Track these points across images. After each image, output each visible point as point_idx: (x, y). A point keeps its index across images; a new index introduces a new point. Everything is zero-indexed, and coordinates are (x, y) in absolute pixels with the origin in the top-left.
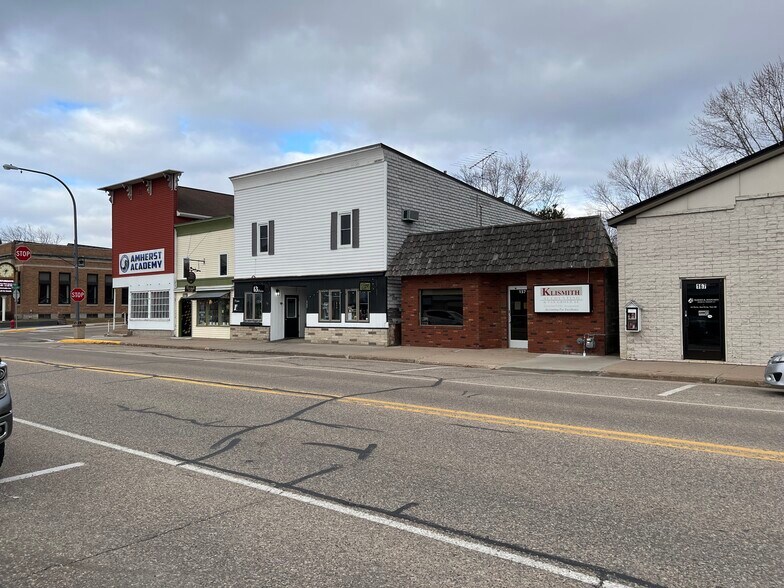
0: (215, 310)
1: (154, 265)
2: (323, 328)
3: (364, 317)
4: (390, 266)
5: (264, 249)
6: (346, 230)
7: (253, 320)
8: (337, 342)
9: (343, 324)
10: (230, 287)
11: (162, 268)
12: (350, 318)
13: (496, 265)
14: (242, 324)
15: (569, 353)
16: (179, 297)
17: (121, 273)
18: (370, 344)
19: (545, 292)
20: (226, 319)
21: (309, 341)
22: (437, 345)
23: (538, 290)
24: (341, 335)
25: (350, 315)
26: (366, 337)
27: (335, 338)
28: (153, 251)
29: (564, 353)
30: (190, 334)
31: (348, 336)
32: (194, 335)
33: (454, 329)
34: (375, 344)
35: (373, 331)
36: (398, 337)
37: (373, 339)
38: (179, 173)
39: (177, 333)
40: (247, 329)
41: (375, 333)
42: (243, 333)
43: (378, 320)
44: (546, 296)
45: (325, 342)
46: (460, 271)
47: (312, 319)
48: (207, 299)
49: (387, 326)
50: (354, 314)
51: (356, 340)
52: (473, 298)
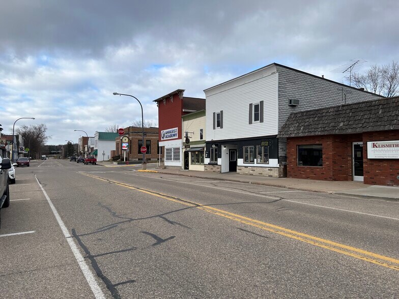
0: (198, 157)
1: (174, 135)
2: (246, 167)
3: (266, 161)
4: (280, 132)
5: (218, 126)
6: (257, 113)
7: (214, 162)
8: (252, 175)
9: (255, 165)
10: (204, 145)
11: (177, 137)
12: (259, 162)
13: (341, 129)
14: (209, 164)
15: (392, 186)
16: (184, 150)
17: (162, 139)
18: (269, 176)
19: (374, 146)
20: (203, 161)
21: (239, 174)
22: (307, 178)
23: (370, 144)
24: (254, 170)
25: (259, 160)
26: (266, 172)
27: (251, 172)
28: (173, 129)
29: (388, 185)
30: (188, 169)
31: (258, 171)
32: (190, 169)
33: (317, 168)
34: (271, 176)
35: (271, 169)
36: (285, 173)
37: (271, 173)
38: (183, 91)
39: (183, 168)
40: (211, 166)
41: (272, 170)
42: (209, 168)
43: (274, 162)
44: (375, 148)
45: (247, 174)
46: (319, 134)
47: (240, 162)
48: (195, 151)
49: (278, 166)
50: (261, 159)
51: (261, 174)
52: (328, 150)
